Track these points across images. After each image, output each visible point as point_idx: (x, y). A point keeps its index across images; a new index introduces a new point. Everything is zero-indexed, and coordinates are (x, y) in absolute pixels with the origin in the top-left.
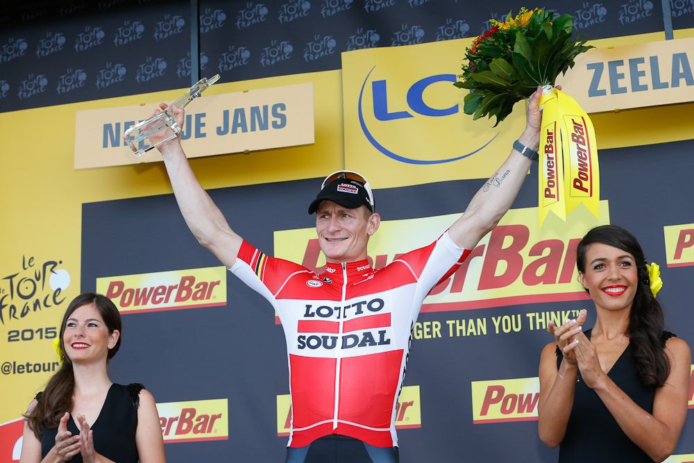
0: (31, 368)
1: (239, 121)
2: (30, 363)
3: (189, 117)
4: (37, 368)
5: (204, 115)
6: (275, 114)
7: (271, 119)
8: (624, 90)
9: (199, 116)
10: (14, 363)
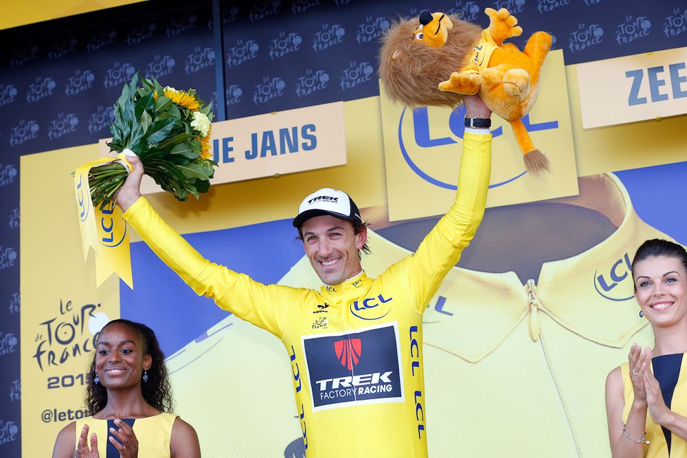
0: (73, 415)
1: (268, 144)
2: (71, 410)
3: (216, 142)
4: (79, 415)
5: (231, 139)
6: (305, 136)
7: (301, 140)
8: (665, 97)
9: (226, 141)
10: (55, 410)
